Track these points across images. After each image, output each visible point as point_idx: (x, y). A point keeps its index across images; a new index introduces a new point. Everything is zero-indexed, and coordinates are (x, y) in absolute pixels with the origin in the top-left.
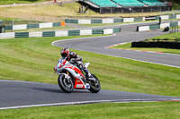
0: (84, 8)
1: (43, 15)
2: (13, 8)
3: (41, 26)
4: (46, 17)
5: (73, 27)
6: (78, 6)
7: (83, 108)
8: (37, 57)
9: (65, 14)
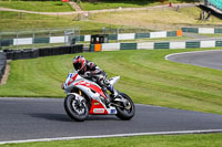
0: (206, 14)
1: (155, 22)
2: (119, 13)
3: (152, 35)
4: (159, 25)
5: (192, 38)
6: (198, 12)
7: (204, 138)
8: (146, 73)
9: (183, 21)
